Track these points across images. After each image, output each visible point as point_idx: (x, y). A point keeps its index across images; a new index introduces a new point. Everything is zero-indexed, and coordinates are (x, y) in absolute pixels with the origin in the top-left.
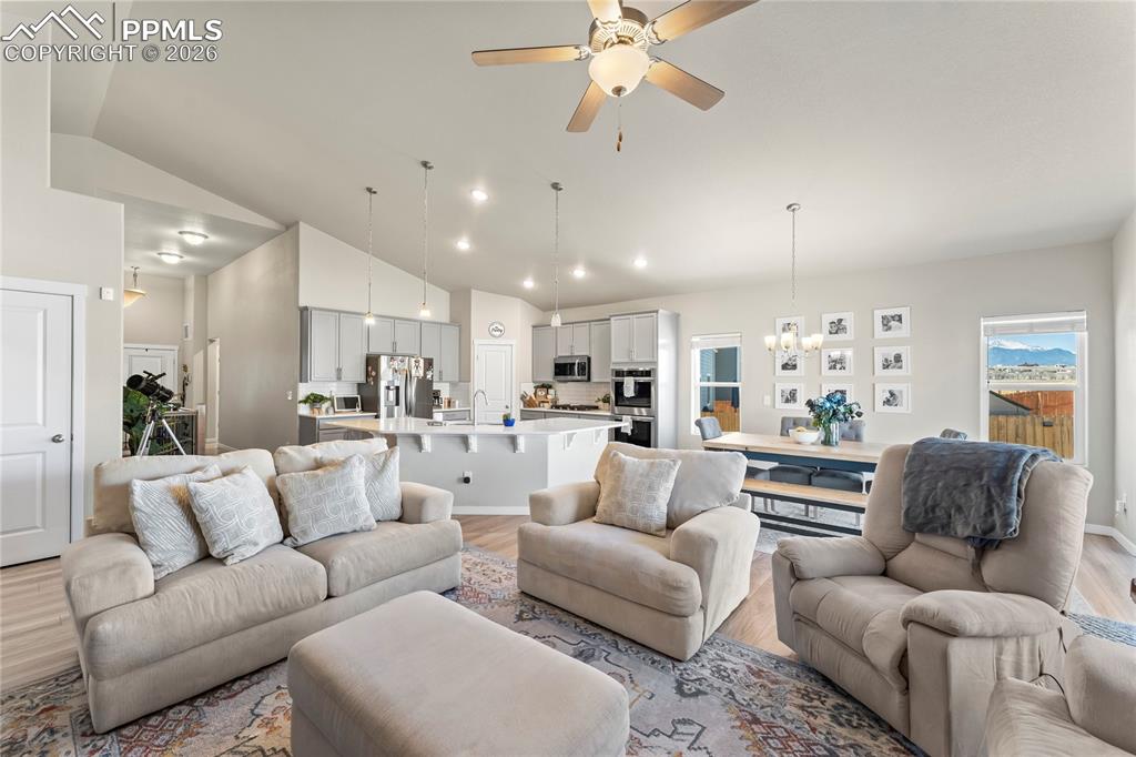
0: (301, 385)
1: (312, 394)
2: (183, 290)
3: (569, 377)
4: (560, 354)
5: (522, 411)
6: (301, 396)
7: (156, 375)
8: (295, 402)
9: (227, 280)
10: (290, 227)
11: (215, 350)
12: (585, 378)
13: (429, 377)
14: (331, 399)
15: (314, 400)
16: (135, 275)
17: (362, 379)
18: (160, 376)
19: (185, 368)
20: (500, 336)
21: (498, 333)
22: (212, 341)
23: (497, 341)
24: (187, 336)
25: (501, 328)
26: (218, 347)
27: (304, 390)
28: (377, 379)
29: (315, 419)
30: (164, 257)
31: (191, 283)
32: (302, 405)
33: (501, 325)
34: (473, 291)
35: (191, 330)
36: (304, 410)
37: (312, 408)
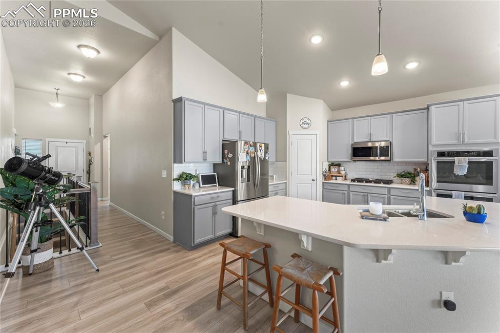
0: (176, 165)
1: (183, 173)
2: (88, 107)
3: (372, 158)
4: (356, 140)
5: (323, 183)
6: (175, 174)
7: (41, 156)
8: (169, 180)
9: (114, 96)
10: (163, 36)
11: (107, 143)
12: (388, 158)
13: (267, 158)
14: (196, 177)
15: (185, 178)
16: (57, 94)
17: (219, 160)
18: (45, 158)
19: (90, 154)
20: (308, 128)
21: (306, 126)
22: (105, 137)
23: (305, 132)
24: (90, 134)
25: (309, 122)
26: (109, 140)
27: (178, 169)
28: (234, 160)
29: (191, 196)
30: (73, 77)
31: (92, 100)
32: (176, 183)
33: (309, 120)
34: (288, 94)
35: (93, 130)
36: (177, 186)
37: (184, 185)
